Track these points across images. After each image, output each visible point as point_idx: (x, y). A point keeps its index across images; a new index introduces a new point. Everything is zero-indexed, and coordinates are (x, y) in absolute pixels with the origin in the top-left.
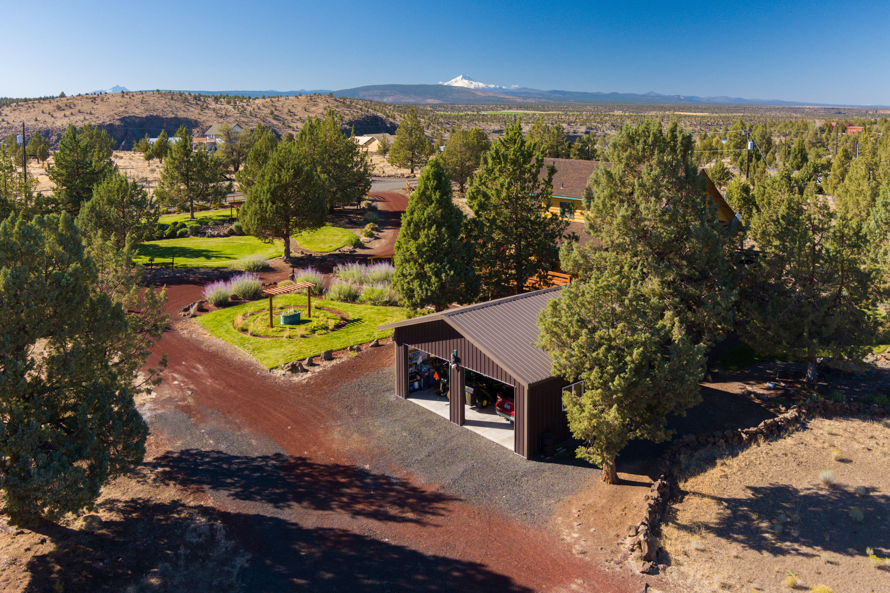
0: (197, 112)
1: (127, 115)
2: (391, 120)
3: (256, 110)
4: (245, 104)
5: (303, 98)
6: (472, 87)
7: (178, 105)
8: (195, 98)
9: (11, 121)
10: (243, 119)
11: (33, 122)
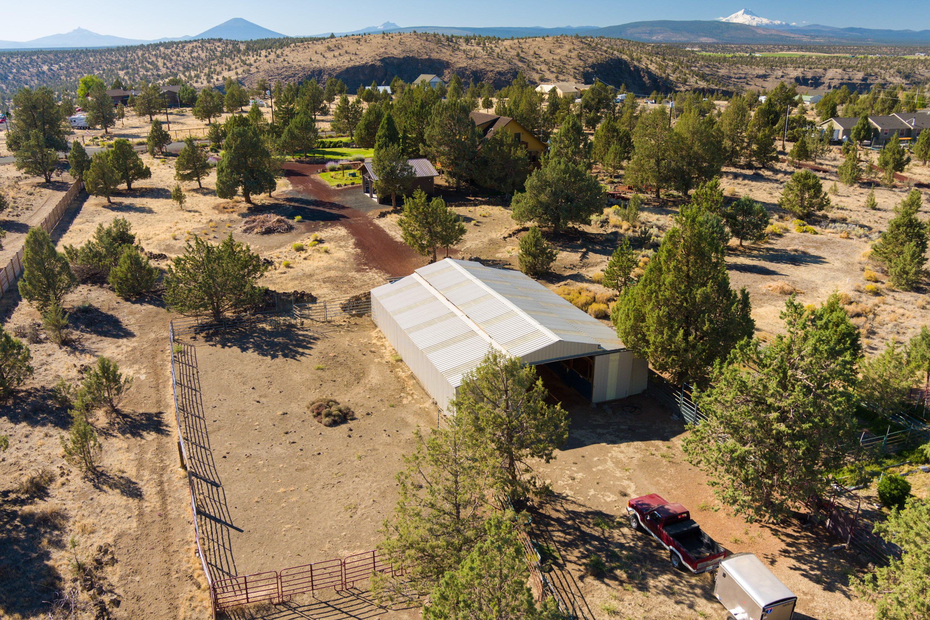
0: (448, 53)
1: (386, 56)
2: (636, 63)
3: (504, 52)
4: (493, 46)
5: (549, 39)
7: (432, 46)
8: (448, 39)
9: (290, 61)
10: (490, 61)
11: (308, 62)
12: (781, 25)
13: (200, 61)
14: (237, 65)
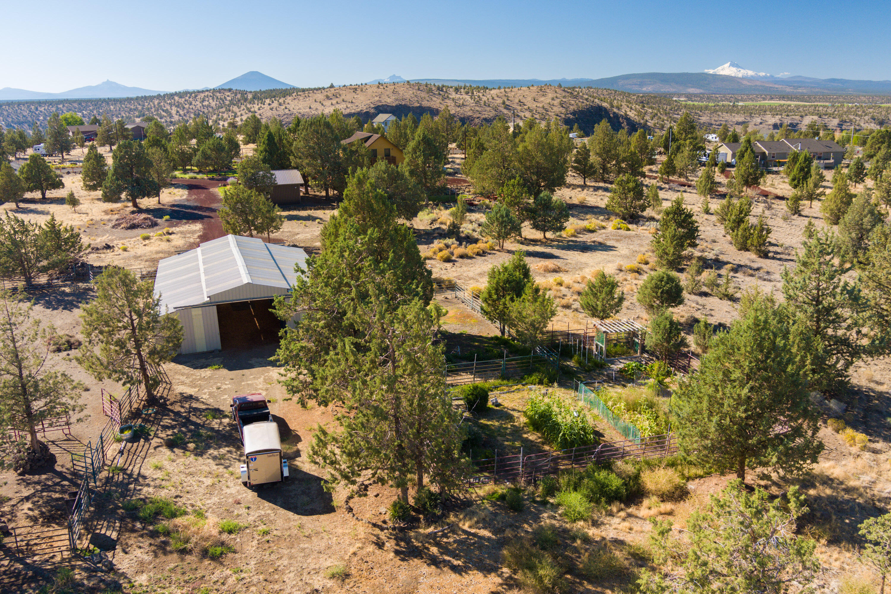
0: (439, 101)
1: (380, 104)
2: (615, 110)
3: (490, 100)
4: (481, 95)
5: (534, 89)
6: (740, 75)
7: (423, 95)
8: (439, 88)
9: (291, 109)
10: (477, 108)
11: (308, 110)
12: (765, 77)
13: (211, 110)
14: (243, 112)
